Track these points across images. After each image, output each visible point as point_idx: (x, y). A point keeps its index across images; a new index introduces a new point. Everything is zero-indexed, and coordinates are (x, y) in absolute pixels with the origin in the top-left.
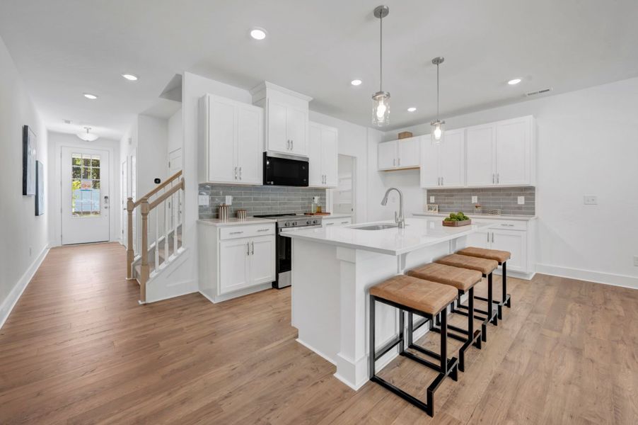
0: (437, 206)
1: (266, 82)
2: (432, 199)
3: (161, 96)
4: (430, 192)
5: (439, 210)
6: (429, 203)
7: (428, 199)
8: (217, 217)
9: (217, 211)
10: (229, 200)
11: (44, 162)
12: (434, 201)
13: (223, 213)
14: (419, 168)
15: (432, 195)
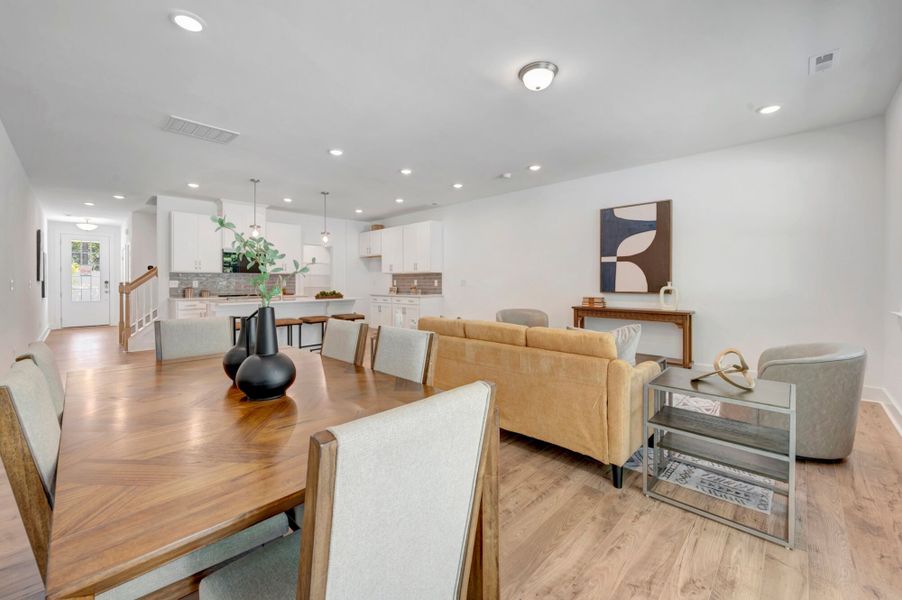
2: (395, 282)
3: (148, 203)
4: (394, 276)
8: (184, 296)
9: (184, 292)
10: (195, 284)
11: (46, 251)
12: (396, 284)
13: (189, 293)
14: (380, 256)
15: (395, 279)
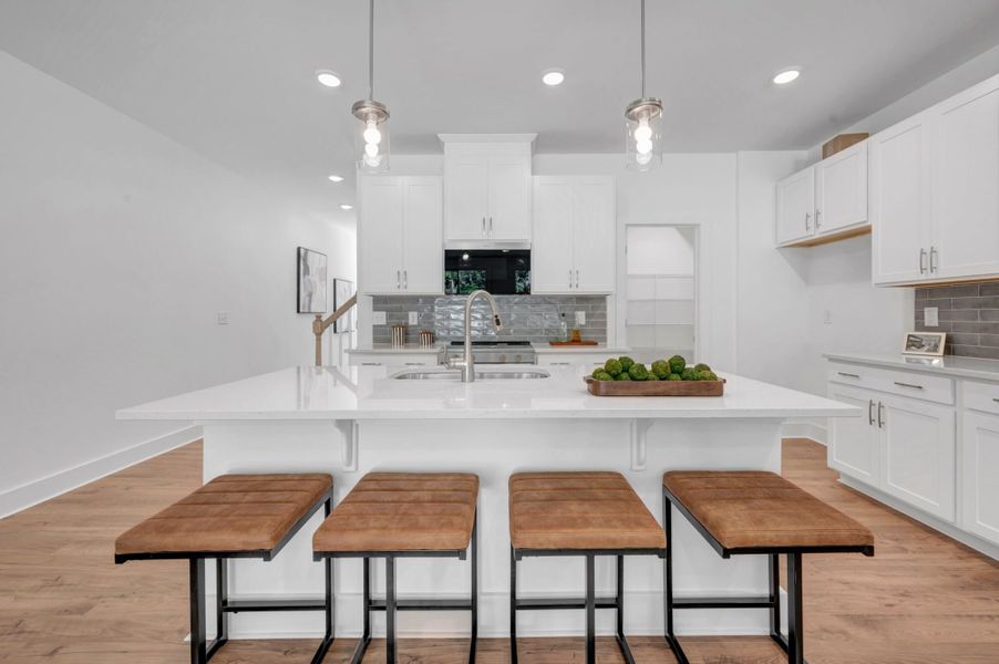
0: (943, 335)
1: (439, 135)
2: (932, 316)
4: (927, 294)
5: (949, 351)
6: (920, 326)
7: (919, 316)
10: (413, 318)
12: (935, 323)
13: (395, 335)
14: (868, 229)
15: (931, 305)
